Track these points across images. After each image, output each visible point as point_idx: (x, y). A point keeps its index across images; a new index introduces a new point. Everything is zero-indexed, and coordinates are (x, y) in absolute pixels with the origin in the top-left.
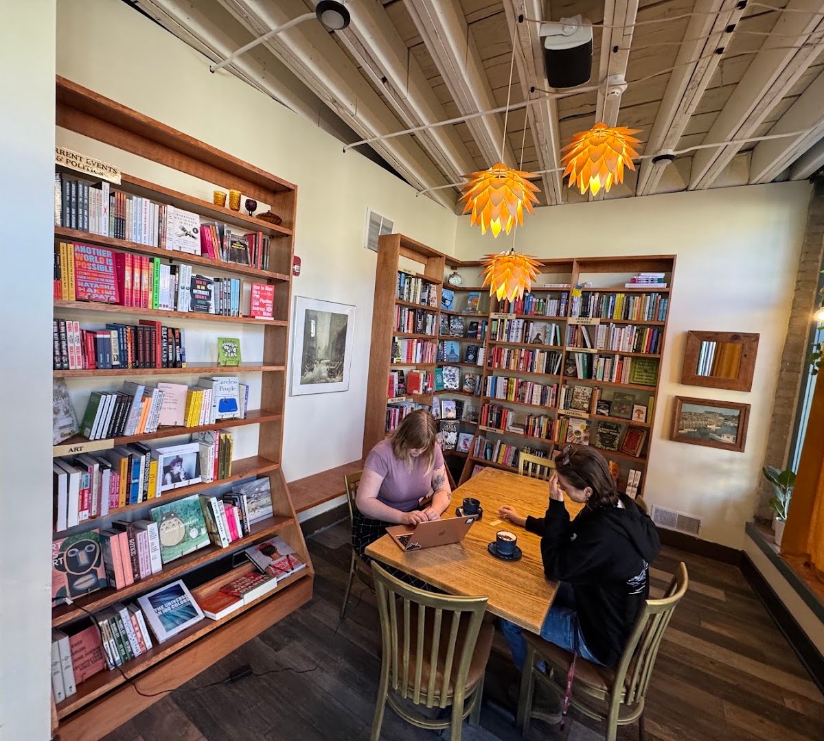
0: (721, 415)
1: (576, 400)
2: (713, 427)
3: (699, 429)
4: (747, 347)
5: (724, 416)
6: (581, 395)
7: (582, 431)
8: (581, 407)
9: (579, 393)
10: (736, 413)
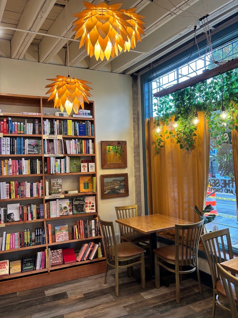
0: (118, 180)
1: (54, 188)
2: (116, 187)
3: (112, 189)
4: (123, 147)
5: (119, 181)
6: (56, 184)
7: (67, 206)
8: (57, 192)
9: (54, 183)
10: (123, 178)
